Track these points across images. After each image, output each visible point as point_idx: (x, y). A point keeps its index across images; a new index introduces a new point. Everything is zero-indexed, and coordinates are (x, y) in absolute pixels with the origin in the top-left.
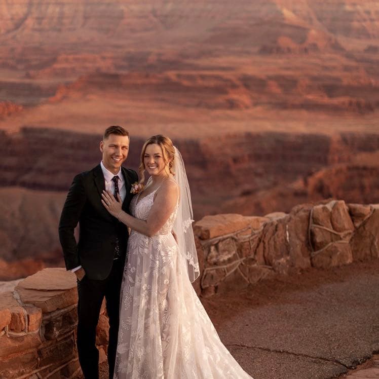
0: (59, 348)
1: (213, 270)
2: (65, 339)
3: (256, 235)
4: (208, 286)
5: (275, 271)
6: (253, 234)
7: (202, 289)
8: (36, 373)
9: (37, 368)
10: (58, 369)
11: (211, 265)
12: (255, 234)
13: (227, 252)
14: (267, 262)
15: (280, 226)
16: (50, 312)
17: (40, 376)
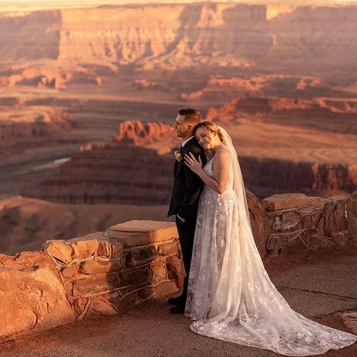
0: (136, 274)
1: (277, 235)
2: (142, 268)
3: (318, 212)
4: (272, 248)
5: (334, 242)
6: (315, 210)
7: (267, 251)
8: (117, 291)
9: (118, 287)
10: (135, 290)
11: (275, 232)
12: (316, 211)
13: (290, 223)
14: (327, 234)
15: (339, 205)
16: (130, 247)
17: (121, 294)
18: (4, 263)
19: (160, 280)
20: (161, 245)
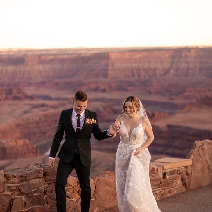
0: (168, 182)
2: (170, 180)
8: (159, 190)
9: (160, 188)
10: (167, 190)
16: (166, 169)
17: (161, 191)
18: (110, 175)
19: (178, 186)
20: (179, 169)
